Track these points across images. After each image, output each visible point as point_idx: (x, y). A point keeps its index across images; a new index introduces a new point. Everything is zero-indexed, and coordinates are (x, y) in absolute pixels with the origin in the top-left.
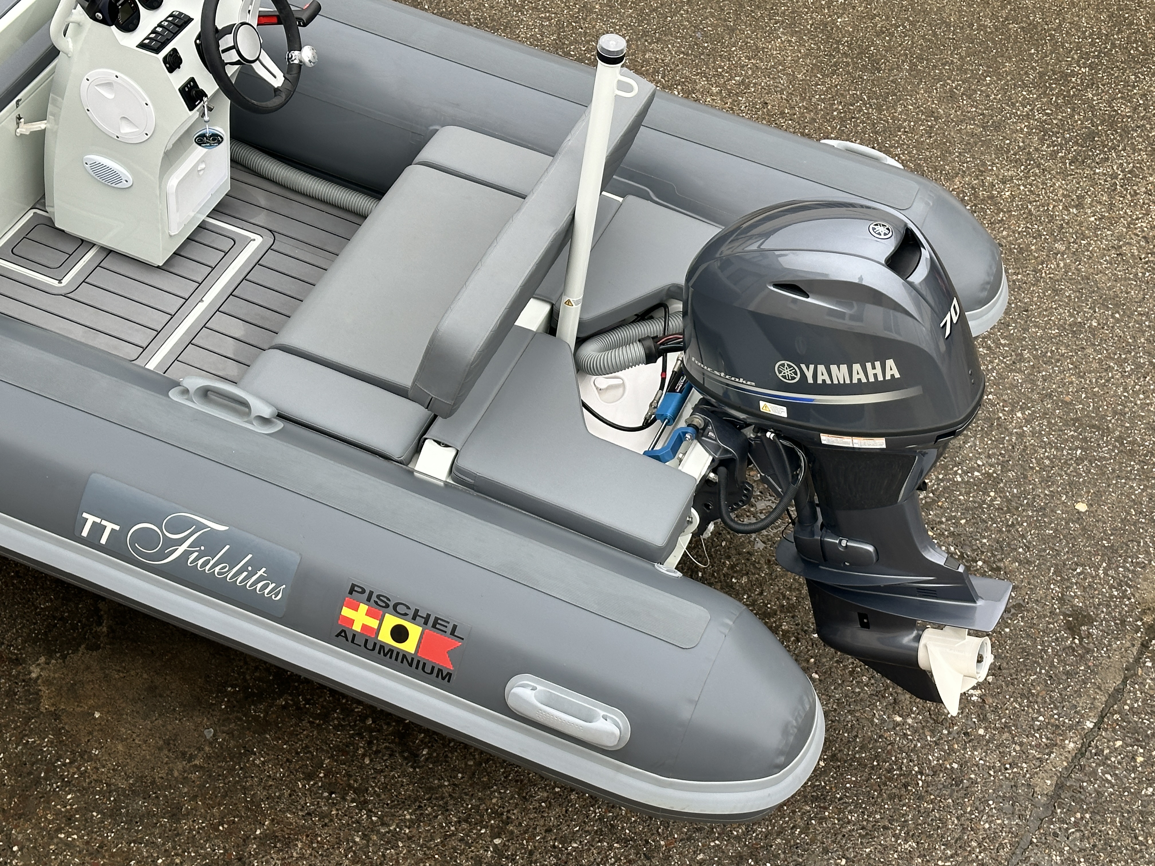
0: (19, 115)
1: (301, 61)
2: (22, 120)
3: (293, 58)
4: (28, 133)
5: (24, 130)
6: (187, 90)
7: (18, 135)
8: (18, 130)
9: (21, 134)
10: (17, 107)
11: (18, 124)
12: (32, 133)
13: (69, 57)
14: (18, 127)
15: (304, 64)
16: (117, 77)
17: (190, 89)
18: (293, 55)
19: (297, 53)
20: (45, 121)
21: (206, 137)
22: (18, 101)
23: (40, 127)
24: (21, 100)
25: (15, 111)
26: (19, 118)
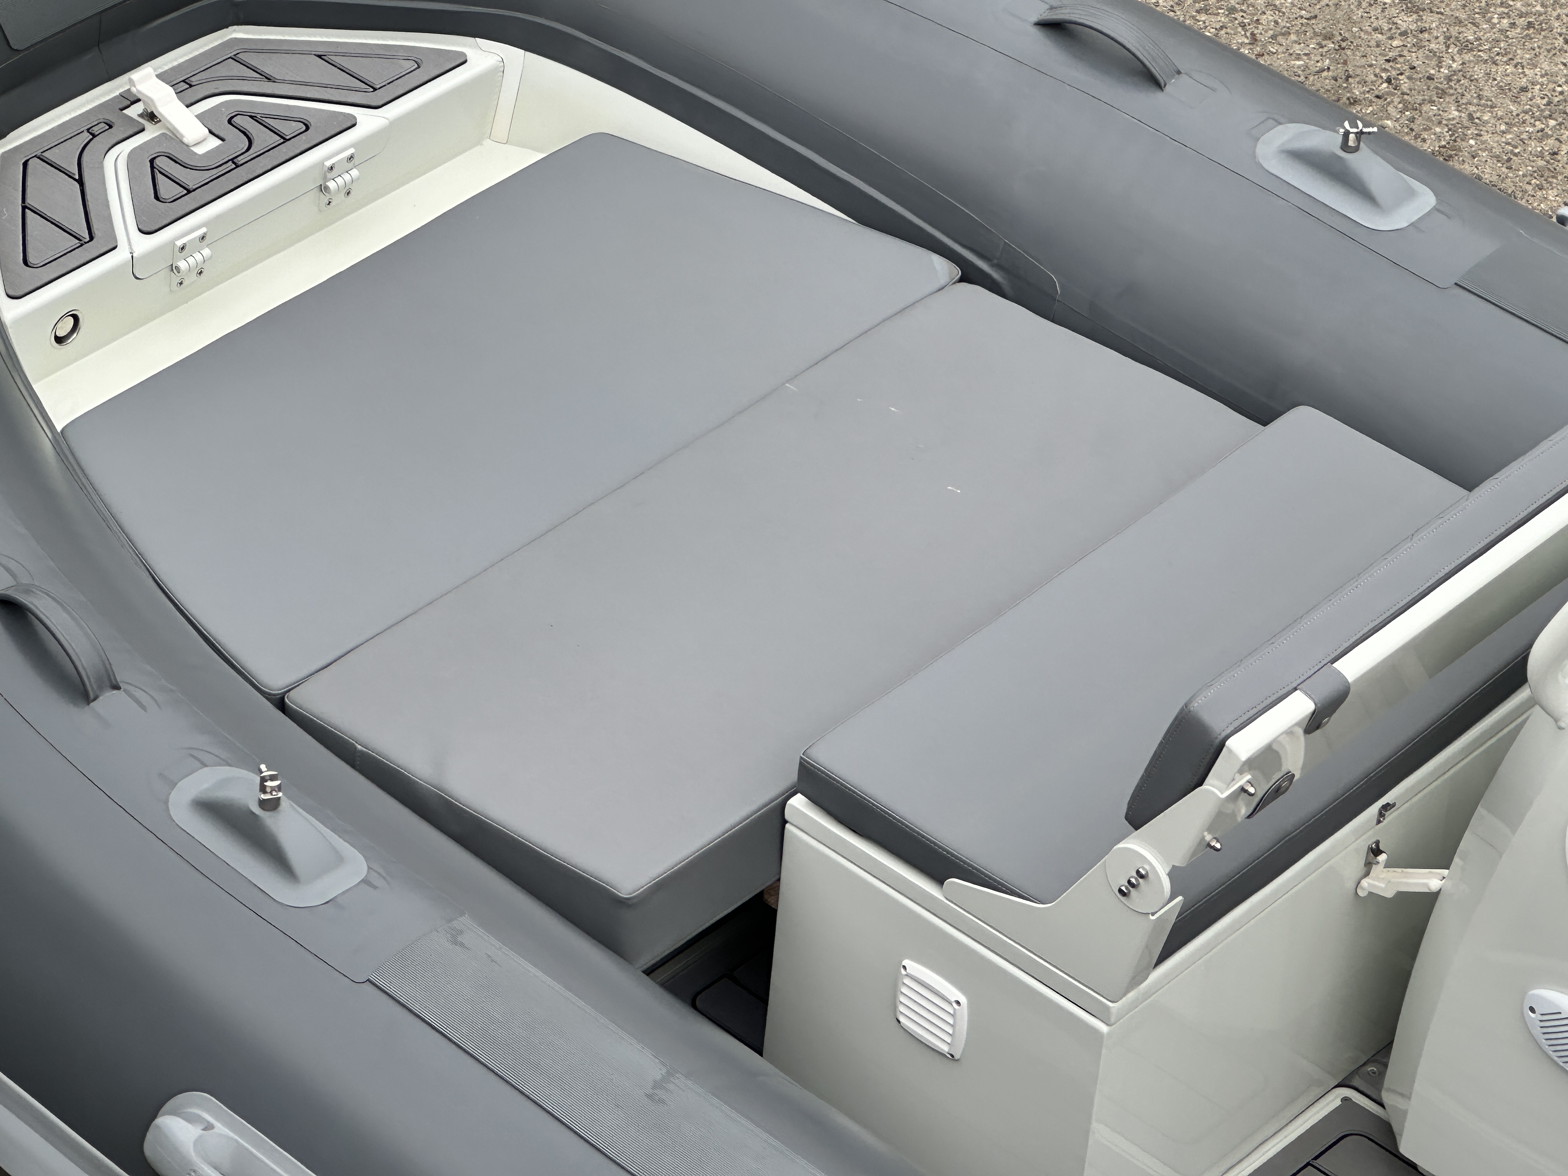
0: (1377, 843)
2: (1382, 858)
4: (1389, 894)
5: (1382, 885)
7: (1361, 893)
8: (1365, 883)
9: (1370, 894)
10: (1379, 822)
11: (1369, 864)
12: (1402, 896)
13: (1560, 728)
14: (1367, 874)
20: (1445, 872)
22: (1387, 807)
23: (1426, 885)
24: (1394, 805)
25: (1370, 833)
26: (1376, 851)
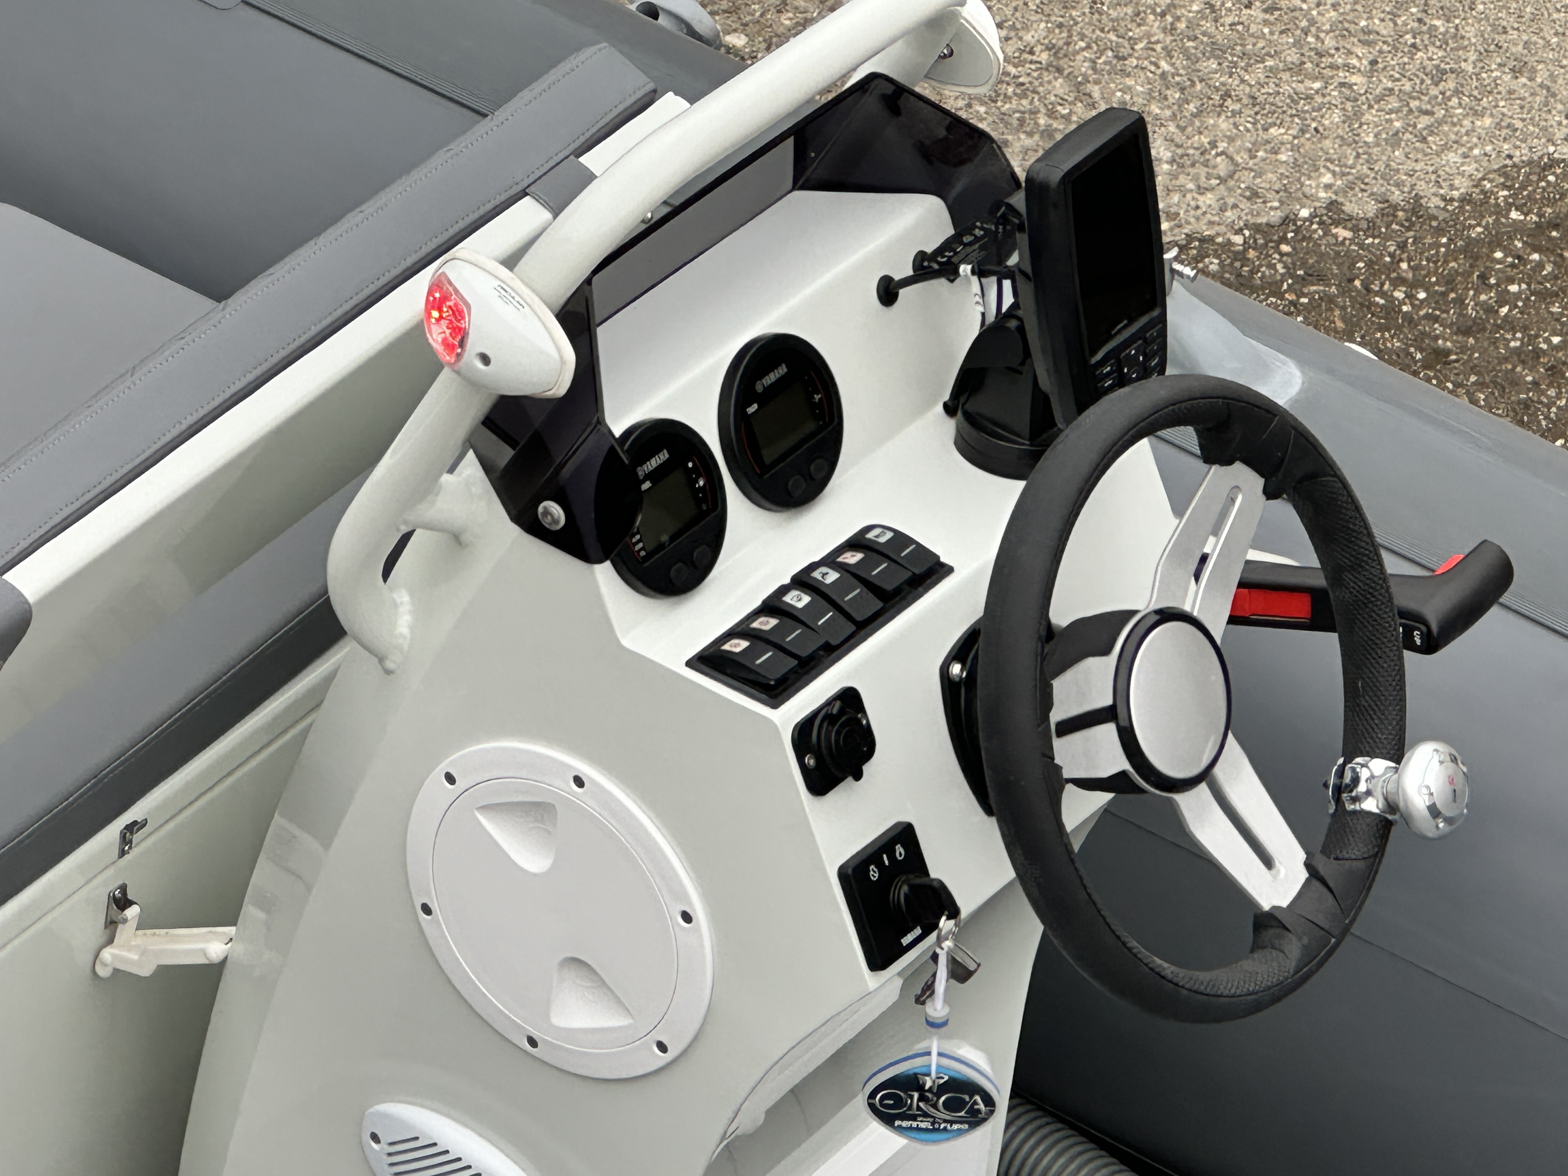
0: (123, 888)
1: (1391, 806)
2: (132, 912)
3: (1362, 787)
4: (146, 971)
5: (135, 957)
6: (874, 874)
7: (103, 972)
8: (107, 954)
9: (116, 971)
10: (122, 853)
11: (112, 924)
12: (164, 972)
13: (388, 672)
14: (110, 941)
15: (1407, 819)
16: (579, 781)
17: (889, 875)
18: (1364, 774)
19: (1379, 766)
20: (231, 930)
21: (920, 1088)
22: (133, 827)
23: (204, 953)
24: (144, 823)
25: (110, 872)
26: (122, 902)
